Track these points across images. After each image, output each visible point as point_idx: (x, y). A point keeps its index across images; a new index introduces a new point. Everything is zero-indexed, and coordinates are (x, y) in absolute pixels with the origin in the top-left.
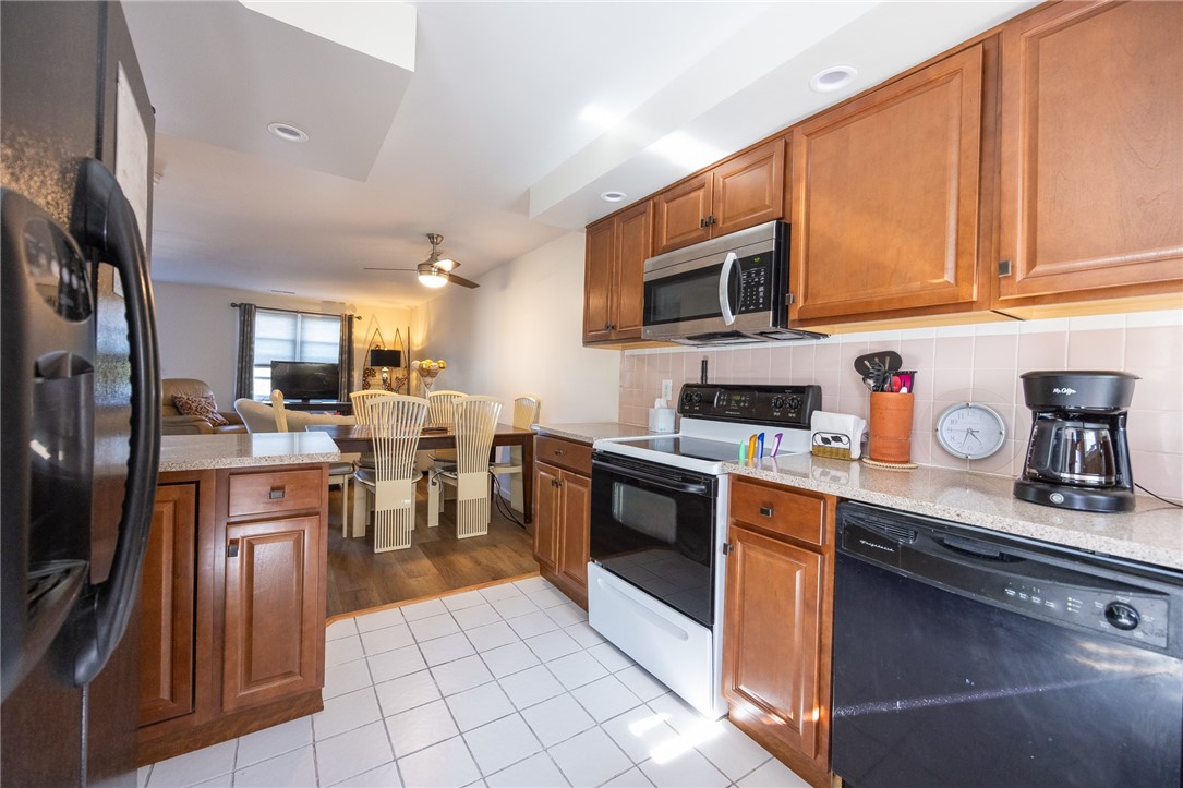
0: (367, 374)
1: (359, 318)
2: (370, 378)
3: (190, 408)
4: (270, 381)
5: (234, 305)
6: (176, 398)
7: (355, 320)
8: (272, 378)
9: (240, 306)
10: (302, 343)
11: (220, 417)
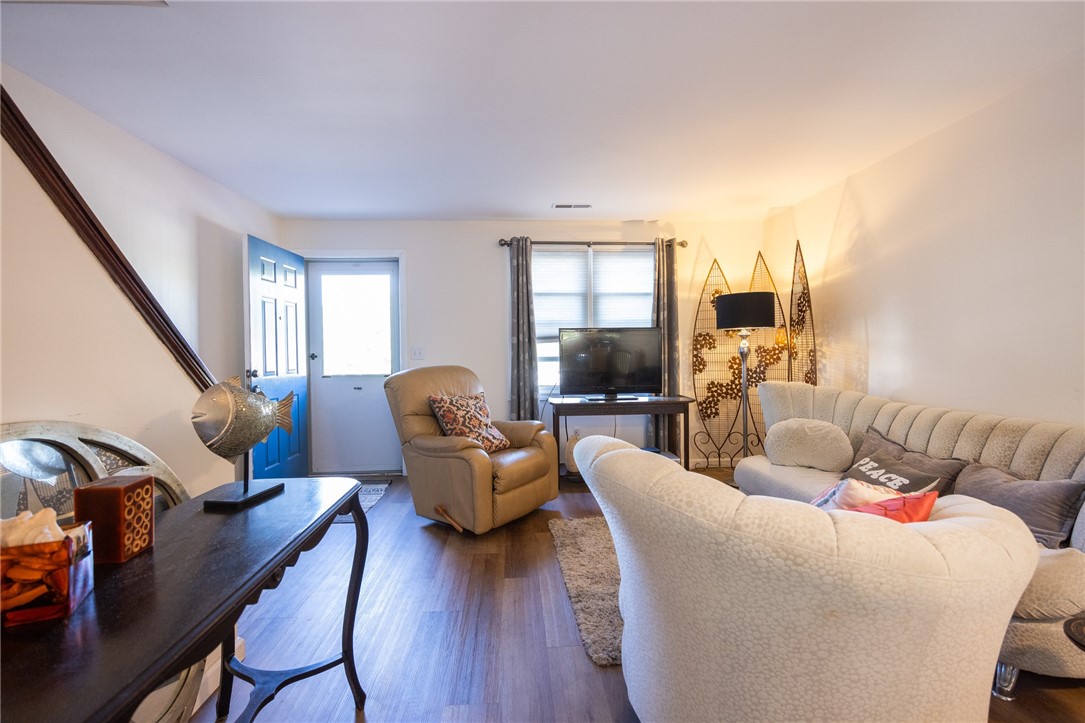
0: (701, 341)
1: (683, 244)
2: (705, 350)
3: (455, 420)
4: (557, 365)
5: (503, 243)
6: (434, 401)
7: (678, 249)
8: (562, 359)
9: (509, 244)
10: (596, 297)
11: (496, 432)
